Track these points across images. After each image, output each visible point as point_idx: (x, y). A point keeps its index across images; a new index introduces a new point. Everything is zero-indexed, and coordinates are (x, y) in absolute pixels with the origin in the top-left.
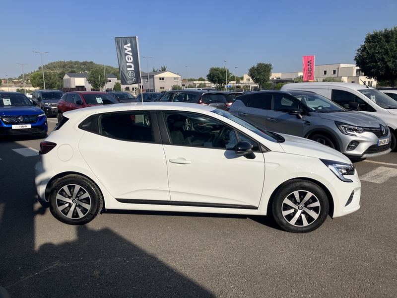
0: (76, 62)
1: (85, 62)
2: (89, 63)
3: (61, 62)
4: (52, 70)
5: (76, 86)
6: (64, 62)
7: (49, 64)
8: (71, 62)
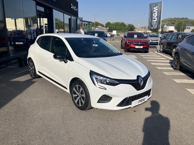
0: (178, 18)
1: (183, 18)
2: (185, 18)
3: (170, 18)
4: (164, 23)
5: (169, 31)
6: (171, 18)
7: (163, 20)
8: (175, 18)
